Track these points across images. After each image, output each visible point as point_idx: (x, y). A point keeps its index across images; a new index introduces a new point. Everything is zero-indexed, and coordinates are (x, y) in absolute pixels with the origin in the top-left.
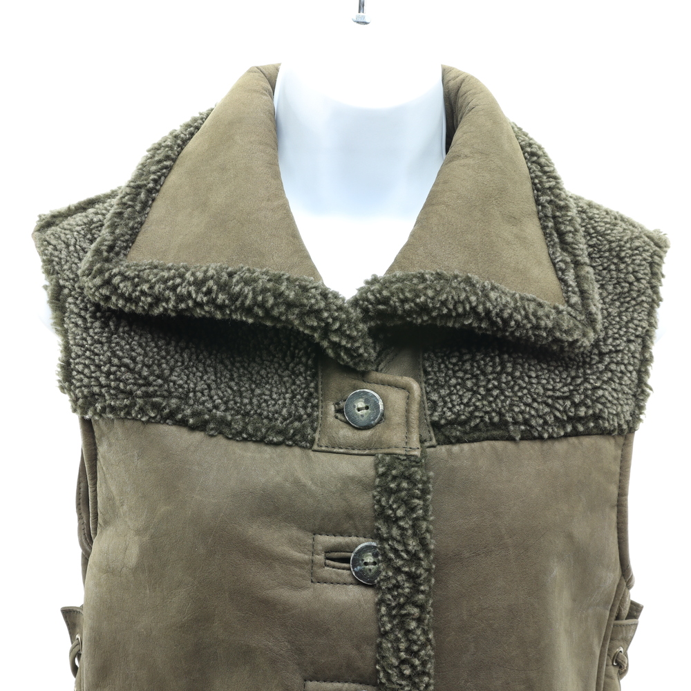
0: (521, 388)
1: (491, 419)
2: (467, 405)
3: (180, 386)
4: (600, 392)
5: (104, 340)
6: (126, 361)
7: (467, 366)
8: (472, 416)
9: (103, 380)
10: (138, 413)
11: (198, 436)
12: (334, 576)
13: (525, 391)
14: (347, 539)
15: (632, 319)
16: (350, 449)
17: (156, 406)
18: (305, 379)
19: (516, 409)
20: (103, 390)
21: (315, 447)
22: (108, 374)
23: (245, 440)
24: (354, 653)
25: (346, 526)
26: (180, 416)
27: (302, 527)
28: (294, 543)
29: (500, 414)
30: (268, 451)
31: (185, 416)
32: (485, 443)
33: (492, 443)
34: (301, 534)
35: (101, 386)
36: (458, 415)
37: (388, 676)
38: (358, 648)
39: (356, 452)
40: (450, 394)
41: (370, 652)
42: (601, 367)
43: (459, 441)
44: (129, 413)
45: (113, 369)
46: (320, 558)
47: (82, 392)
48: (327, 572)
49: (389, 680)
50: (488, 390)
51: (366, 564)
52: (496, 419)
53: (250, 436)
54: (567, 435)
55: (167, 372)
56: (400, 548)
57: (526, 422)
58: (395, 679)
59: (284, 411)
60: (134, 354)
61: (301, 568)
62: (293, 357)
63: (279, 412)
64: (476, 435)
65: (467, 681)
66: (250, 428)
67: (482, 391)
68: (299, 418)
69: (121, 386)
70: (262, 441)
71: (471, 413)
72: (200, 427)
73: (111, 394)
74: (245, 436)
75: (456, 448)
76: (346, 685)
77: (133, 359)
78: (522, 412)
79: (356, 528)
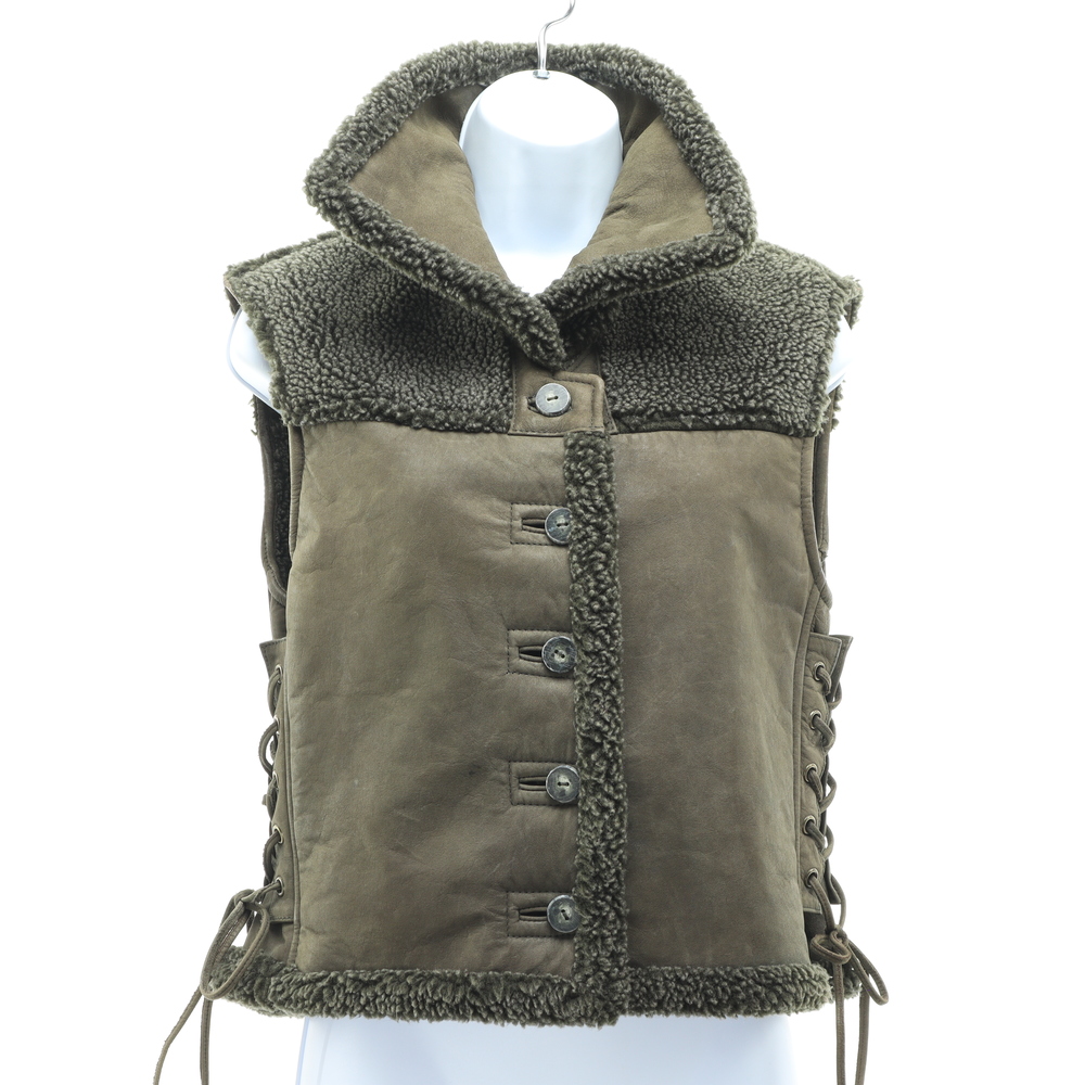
1: (664, 408)
2: (643, 399)
3: (387, 388)
4: (771, 391)
5: (311, 355)
6: (336, 370)
8: (648, 407)
9: (316, 389)
10: (349, 412)
11: (405, 430)
12: (529, 538)
13: (693, 389)
14: (541, 507)
15: (811, 338)
16: (541, 433)
17: (364, 405)
18: (501, 377)
19: (685, 401)
20: (317, 397)
21: (511, 431)
22: (320, 383)
23: (447, 430)
24: (550, 601)
25: (540, 495)
26: (388, 411)
27: (500, 498)
28: (494, 511)
29: (672, 406)
30: (468, 438)
31: (393, 411)
32: (661, 433)
33: (667, 432)
34: (500, 504)
35: (315, 394)
36: (636, 406)
37: (580, 614)
38: (553, 596)
39: (547, 434)
40: (628, 392)
41: (564, 600)
42: (775, 371)
43: (638, 430)
44: (341, 415)
45: (324, 378)
46: (518, 523)
47: (298, 401)
48: (525, 535)
49: (582, 619)
50: (661, 388)
51: (559, 525)
52: (669, 409)
53: (452, 424)
55: (373, 377)
56: (588, 503)
57: (696, 412)
58: (586, 615)
59: (482, 403)
60: (342, 364)
61: (503, 532)
62: (489, 363)
63: (478, 404)
64: (653, 425)
65: (653, 634)
66: (452, 419)
67: (656, 389)
68: (497, 408)
69: (333, 391)
70: (462, 430)
71: (647, 404)
72: (406, 421)
73: (323, 400)
74: (447, 425)
75: (635, 436)
76: (545, 633)
77: (342, 369)
78: (691, 404)
79: (548, 496)
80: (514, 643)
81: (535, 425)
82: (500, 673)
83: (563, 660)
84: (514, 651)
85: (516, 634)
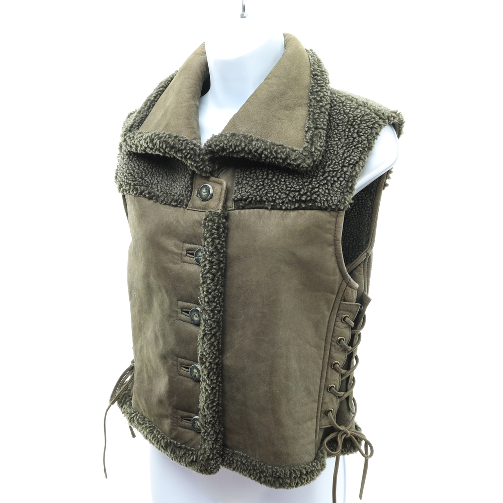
0: (274, 186)
1: (256, 199)
2: (247, 192)
3: (147, 182)
4: (317, 190)
5: (127, 163)
6: (132, 171)
7: (252, 176)
8: (248, 198)
9: (123, 179)
10: (132, 192)
11: (151, 202)
12: (189, 260)
13: (276, 187)
14: (195, 246)
15: (350, 155)
16: (199, 209)
18: (188, 179)
19: (269, 195)
20: (123, 183)
21: (188, 208)
22: (125, 176)
23: (164, 204)
25: (194, 240)
27: (179, 240)
28: (176, 246)
29: (260, 196)
30: (171, 209)
31: (145, 193)
32: (255, 210)
33: (258, 210)
34: (178, 242)
35: (123, 181)
36: (242, 196)
39: (201, 210)
40: (242, 188)
42: (322, 178)
43: (243, 208)
45: (127, 174)
46: (185, 253)
48: (187, 259)
50: (258, 186)
51: (199, 256)
52: (258, 199)
53: (166, 202)
54: (295, 209)
55: (144, 176)
57: (274, 201)
59: (178, 193)
60: (135, 169)
61: (178, 256)
63: (176, 193)
64: (251, 206)
65: (240, 310)
67: (255, 186)
68: (183, 196)
70: (170, 204)
71: (248, 196)
72: (150, 198)
74: (164, 202)
75: (243, 211)
76: (192, 304)
77: (134, 171)
78: (272, 197)
80: (179, 307)
81: (196, 205)
82: (173, 319)
83: (197, 319)
84: (179, 311)
85: (180, 303)
